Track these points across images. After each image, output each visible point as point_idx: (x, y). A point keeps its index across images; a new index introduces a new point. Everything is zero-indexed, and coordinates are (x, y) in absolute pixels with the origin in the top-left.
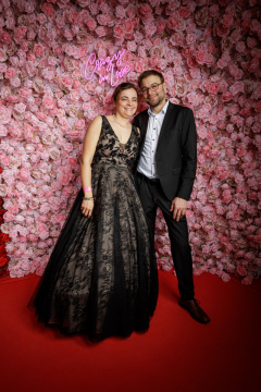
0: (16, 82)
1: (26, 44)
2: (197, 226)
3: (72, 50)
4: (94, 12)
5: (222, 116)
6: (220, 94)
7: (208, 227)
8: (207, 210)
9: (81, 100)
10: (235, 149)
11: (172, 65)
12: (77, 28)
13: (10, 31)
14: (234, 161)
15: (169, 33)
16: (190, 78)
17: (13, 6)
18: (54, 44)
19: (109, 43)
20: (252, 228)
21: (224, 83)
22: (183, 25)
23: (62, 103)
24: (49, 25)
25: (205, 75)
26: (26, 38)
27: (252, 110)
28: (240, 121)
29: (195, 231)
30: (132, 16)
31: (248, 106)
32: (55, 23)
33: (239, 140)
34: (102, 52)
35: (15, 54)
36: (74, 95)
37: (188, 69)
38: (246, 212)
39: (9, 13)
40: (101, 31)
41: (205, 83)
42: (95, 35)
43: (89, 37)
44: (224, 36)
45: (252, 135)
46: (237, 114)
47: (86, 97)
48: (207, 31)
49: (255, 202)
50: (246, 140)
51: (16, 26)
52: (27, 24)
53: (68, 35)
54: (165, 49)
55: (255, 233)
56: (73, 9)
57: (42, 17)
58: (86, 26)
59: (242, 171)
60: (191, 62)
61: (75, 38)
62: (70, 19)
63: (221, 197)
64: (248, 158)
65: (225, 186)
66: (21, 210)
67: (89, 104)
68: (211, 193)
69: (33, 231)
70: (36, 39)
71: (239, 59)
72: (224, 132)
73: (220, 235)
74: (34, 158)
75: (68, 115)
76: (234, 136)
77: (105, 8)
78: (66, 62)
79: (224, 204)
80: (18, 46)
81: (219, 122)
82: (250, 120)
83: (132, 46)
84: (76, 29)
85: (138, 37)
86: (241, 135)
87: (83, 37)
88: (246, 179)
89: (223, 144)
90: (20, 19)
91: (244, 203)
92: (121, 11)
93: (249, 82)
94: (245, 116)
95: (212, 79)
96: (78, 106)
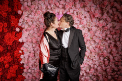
0: (30, 23)
1: (35, 11)
2: (95, 74)
5: (104, 34)
6: (103, 27)
7: (99, 75)
10: (109, 46)
11: (86, 17)
13: (29, 6)
14: (109, 50)
15: (84, 6)
16: (92, 21)
18: (44, 10)
19: (63, 10)
20: (117, 76)
21: (104, 23)
22: (90, 4)
24: (42, 4)
25: (97, 20)
26: (35, 8)
27: (115, 33)
28: (111, 36)
29: (94, 76)
30: (72, 1)
31: (114, 31)
32: (45, 4)
33: (111, 43)
34: (61, 13)
35: (30, 14)
37: (91, 18)
38: (114, 69)
39: (30, 1)
40: (61, 6)
41: (98, 23)
42: (58, 7)
43: (56, 8)
44: (104, 8)
45: (115, 41)
46: (110, 34)
48: (98, 6)
49: (117, 66)
50: (113, 43)
52: (35, 4)
53: (49, 7)
54: (83, 12)
55: (118, 78)
57: (40, 2)
58: (55, 5)
59: (112, 55)
60: (93, 16)
61: (51, 8)
62: (50, 2)
63: (104, 63)
64: (114, 50)
65: (106, 59)
66: (30, 68)
68: (100, 62)
69: (34, 75)
70: (38, 9)
71: (110, 15)
72: (105, 40)
73: (104, 77)
74: (35, 49)
76: (109, 42)
79: (105, 66)
80: (32, 11)
81: (103, 37)
82: (115, 36)
83: (71, 11)
84: (52, 6)
85: (74, 8)
86: (111, 41)
87: (54, 8)
88: (114, 57)
89: (105, 44)
90: (33, 3)
91: (113, 66)
93: (114, 23)
94: (113, 35)
95: (100, 22)
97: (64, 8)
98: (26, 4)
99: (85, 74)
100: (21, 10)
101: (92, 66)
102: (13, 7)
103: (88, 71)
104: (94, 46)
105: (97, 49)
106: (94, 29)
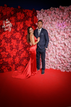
1: (45, 22)
3: (54, 23)
4: (59, 14)
9: (55, 33)
12: (55, 18)
17: (43, 15)
18: (50, 22)
19: (62, 20)
23: (51, 34)
24: (49, 18)
30: (67, 14)
32: (51, 17)
34: (60, 22)
36: (54, 32)
39: (42, 17)
40: (60, 18)
43: (58, 19)
47: (56, 32)
51: (43, 19)
53: (53, 20)
56: (54, 14)
57: (48, 16)
58: (57, 17)
62: (54, 16)
67: (57, 34)
70: (47, 21)
75: (52, 36)
77: (61, 13)
78: (52, 25)
83: (67, 21)
85: (69, 18)
87: (56, 20)
90: (44, 18)
92: (65, 14)
96: (54, 34)
97: (62, 19)
102: (33, 21)
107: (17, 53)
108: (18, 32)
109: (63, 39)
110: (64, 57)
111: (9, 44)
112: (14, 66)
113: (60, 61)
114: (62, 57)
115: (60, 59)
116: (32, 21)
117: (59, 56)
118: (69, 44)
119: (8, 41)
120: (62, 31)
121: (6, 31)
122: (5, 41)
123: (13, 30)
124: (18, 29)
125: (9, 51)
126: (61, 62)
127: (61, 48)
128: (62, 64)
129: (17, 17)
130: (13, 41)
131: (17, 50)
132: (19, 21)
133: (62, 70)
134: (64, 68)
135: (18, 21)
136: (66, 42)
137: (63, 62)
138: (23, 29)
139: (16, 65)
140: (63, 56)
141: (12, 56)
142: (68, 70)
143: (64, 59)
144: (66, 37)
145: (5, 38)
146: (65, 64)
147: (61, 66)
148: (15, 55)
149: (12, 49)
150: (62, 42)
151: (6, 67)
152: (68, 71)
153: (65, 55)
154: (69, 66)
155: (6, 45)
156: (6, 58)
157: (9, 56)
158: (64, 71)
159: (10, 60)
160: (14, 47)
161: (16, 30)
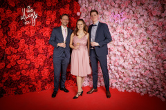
0: (87, 23)
2: (152, 77)
3: (106, 13)
5: (164, 34)
6: (163, 26)
7: (156, 78)
8: (155, 71)
11: (143, 16)
12: (108, 6)
13: (87, 8)
15: (142, 4)
16: (151, 20)
18: (100, 11)
19: (119, 9)
24: (99, 5)
25: (157, 18)
29: (151, 79)
32: (101, 4)
34: (116, 12)
35: (88, 15)
37: (150, 17)
39: (87, 2)
40: (116, 6)
41: (157, 22)
42: (114, 7)
43: (112, 8)
47: (110, 28)
48: (158, 2)
51: (89, 6)
52: (92, 6)
53: (105, 8)
54: (140, 10)
57: (97, 3)
58: (111, 4)
60: (150, 14)
62: (106, 2)
63: (163, 66)
67: (111, 30)
68: (158, 65)
73: (162, 82)
78: (104, 17)
79: (164, 69)
81: (163, 37)
83: (127, 10)
85: (130, 7)
87: (110, 8)
89: (164, 45)
90: (90, 4)
95: (160, 20)
97: (119, 7)
98: (84, 6)
99: (139, 76)
100: (79, 11)
101: (148, 68)
102: (73, 9)
103: (143, 72)
104: (151, 46)
105: (154, 51)
106: (151, 28)
107: (44, 62)
108: (47, 26)
109: (122, 40)
110: (124, 68)
111: (32, 47)
112: (40, 82)
113: (116, 74)
114: (120, 69)
115: (117, 71)
116: (71, 8)
117: (115, 66)
118: (131, 47)
119: (30, 41)
120: (119, 26)
121: (27, 25)
122: (26, 42)
123: (39, 23)
124: (48, 23)
125: (32, 58)
126: (118, 76)
127: (118, 53)
128: (120, 80)
129: (45, 2)
130: (38, 41)
131: (46, 56)
132: (50, 9)
133: (120, 90)
134: (124, 86)
135: (47, 10)
136: (126, 43)
137: (122, 75)
138: (56, 21)
139: (43, 81)
140: (121, 66)
141: (37, 66)
142: (130, 88)
143: (123, 71)
144: (126, 36)
145: (24, 36)
146: (124, 79)
147: (119, 83)
148: (42, 64)
149: (36, 54)
150: (120, 44)
151: (26, 84)
152: (130, 91)
153: (125, 65)
154: (131, 83)
155: (26, 48)
156: (26, 70)
157: (31, 67)
158: (123, 90)
159: (33, 73)
160: (40, 51)
161: (44, 24)
